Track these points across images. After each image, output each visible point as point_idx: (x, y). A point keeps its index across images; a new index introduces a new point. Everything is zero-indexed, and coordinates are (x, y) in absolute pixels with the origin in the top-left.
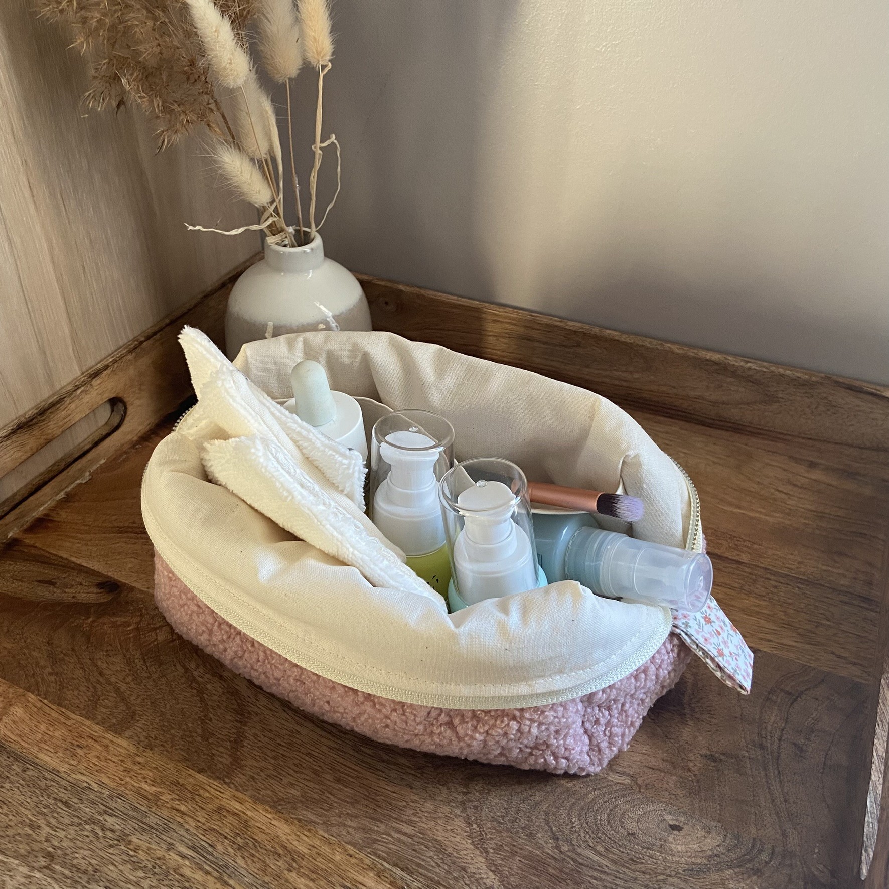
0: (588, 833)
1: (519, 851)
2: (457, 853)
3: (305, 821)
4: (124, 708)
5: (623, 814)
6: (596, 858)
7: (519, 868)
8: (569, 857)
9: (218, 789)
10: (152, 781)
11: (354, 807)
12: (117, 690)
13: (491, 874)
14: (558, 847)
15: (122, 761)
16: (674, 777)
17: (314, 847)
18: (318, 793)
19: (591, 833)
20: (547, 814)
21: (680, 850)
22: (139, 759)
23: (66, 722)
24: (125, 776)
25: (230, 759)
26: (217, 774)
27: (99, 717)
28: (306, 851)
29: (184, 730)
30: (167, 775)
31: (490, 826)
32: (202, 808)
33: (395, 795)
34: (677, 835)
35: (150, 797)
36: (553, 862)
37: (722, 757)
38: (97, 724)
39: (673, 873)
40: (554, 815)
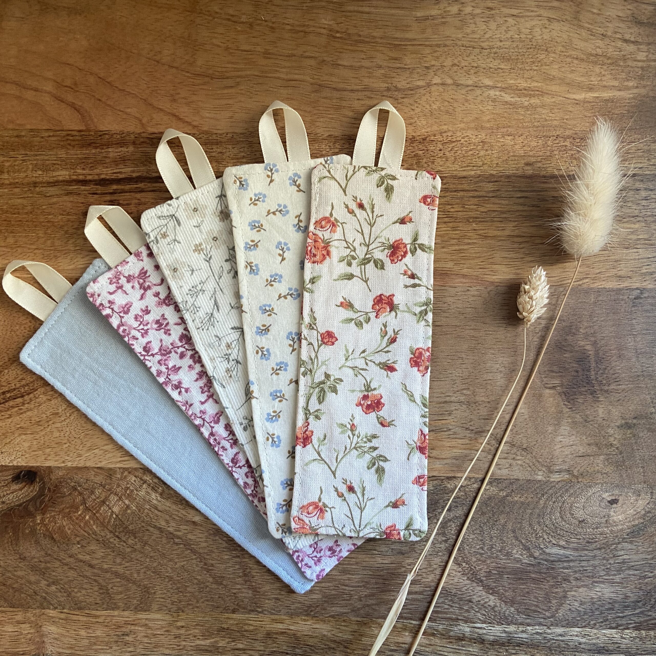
0: (549, 534)
1: (504, 570)
2: (460, 591)
3: (337, 615)
4: (134, 587)
5: (571, 507)
6: (562, 552)
7: (510, 584)
8: (542, 559)
9: (257, 619)
10: (202, 636)
11: (367, 588)
12: (117, 574)
13: (491, 596)
14: (531, 555)
15: (167, 631)
16: (602, 457)
17: (354, 632)
18: (334, 589)
19: (552, 534)
20: (514, 531)
21: (621, 519)
22: (179, 624)
23: (97, 620)
24: (180, 642)
25: (250, 592)
26: (249, 608)
27: (120, 604)
28: (351, 637)
29: (197, 584)
30: (210, 627)
31: (475, 559)
32: (256, 640)
33: (393, 565)
34: (616, 508)
35: (209, 649)
36: (532, 568)
37: (635, 421)
38: (124, 610)
39: (621, 539)
40: (520, 529)
